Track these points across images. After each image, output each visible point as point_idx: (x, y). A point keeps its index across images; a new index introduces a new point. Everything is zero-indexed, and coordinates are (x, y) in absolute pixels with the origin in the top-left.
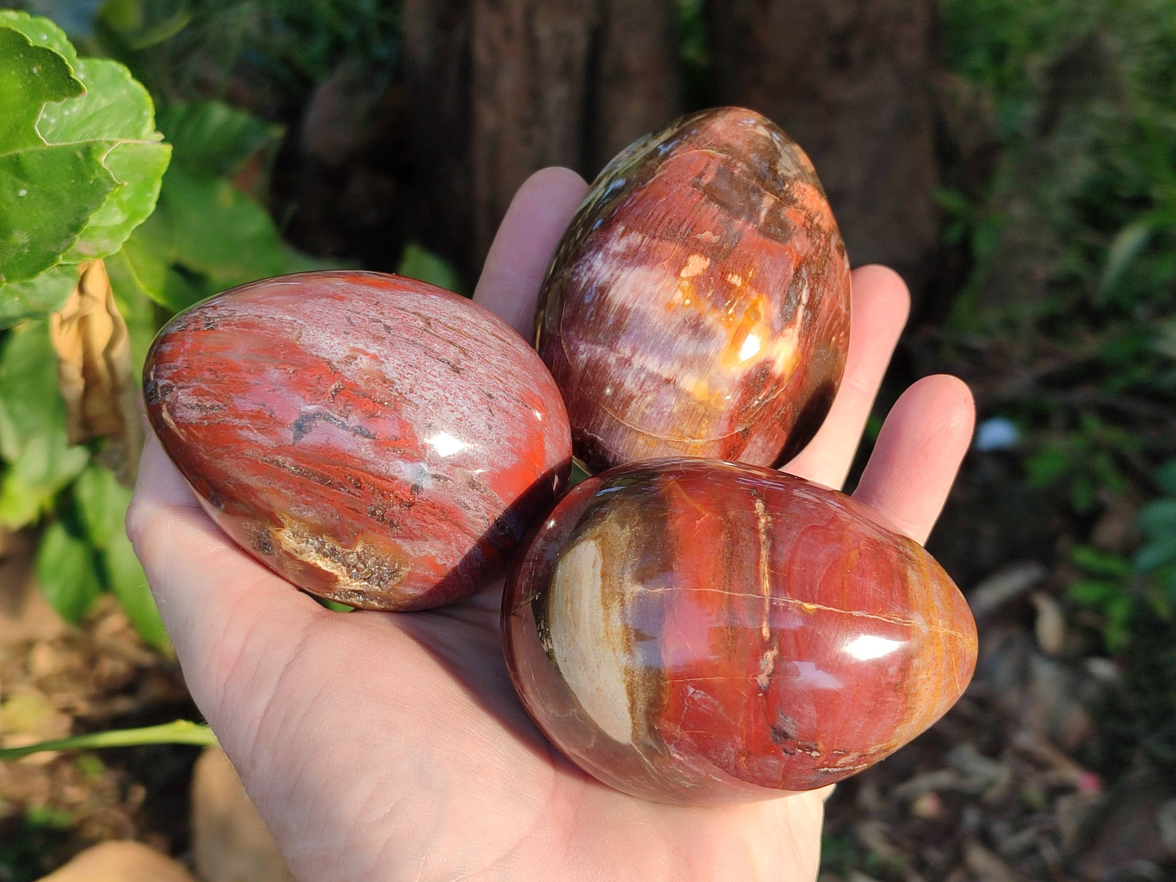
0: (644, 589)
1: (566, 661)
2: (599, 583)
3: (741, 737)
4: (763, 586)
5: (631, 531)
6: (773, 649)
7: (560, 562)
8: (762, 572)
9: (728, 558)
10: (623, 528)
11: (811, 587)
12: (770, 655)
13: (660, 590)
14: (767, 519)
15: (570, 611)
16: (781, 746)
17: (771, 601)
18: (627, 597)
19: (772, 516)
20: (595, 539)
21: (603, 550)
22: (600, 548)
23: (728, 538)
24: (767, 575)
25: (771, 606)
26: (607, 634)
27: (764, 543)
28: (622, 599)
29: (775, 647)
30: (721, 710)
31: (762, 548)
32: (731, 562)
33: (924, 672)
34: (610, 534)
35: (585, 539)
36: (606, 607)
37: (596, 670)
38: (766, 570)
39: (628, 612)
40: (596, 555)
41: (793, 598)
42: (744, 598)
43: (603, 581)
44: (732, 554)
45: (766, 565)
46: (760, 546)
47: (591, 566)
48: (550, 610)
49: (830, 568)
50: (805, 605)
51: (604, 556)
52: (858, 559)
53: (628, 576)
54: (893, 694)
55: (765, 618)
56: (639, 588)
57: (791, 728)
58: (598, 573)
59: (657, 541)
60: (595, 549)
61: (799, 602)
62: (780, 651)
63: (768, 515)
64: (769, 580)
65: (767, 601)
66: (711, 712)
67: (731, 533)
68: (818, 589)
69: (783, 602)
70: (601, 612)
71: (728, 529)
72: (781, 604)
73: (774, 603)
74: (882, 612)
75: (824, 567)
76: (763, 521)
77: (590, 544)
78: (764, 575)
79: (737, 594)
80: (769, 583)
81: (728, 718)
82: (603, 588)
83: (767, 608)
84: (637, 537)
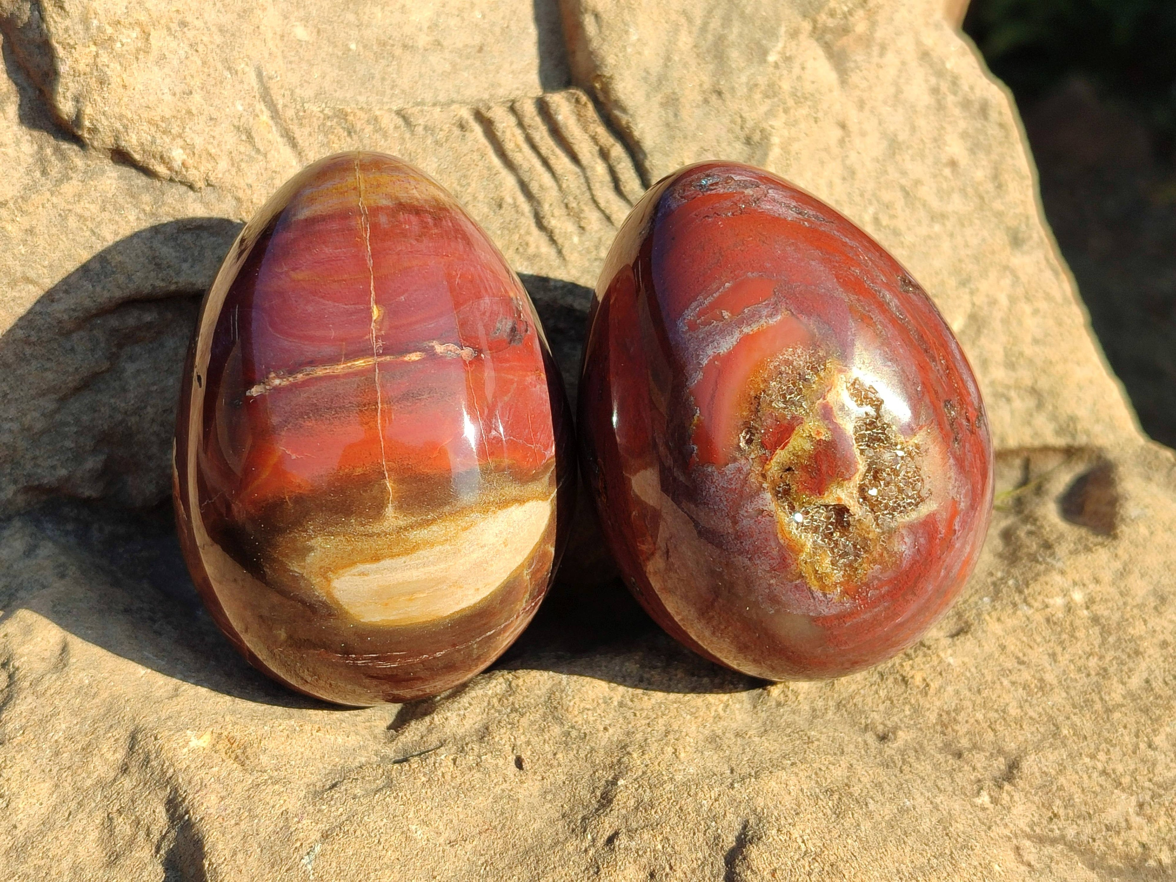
0: (390, 505)
1: (478, 589)
2: (386, 563)
3: (525, 376)
4: (363, 367)
5: (316, 537)
6: (433, 347)
7: (362, 620)
8: (346, 371)
9: (336, 412)
10: (311, 549)
11: (351, 314)
12: (439, 349)
13: (389, 485)
14: (274, 378)
15: (423, 593)
16: (523, 334)
17: (379, 355)
18: (401, 523)
19: (269, 373)
20: (329, 581)
21: (344, 567)
22: (341, 571)
23: (309, 418)
24: (349, 364)
25: (384, 354)
26: (447, 540)
27: (308, 375)
28: (405, 529)
29: (431, 344)
30: (506, 399)
31: (315, 375)
32: (340, 408)
33: (411, 192)
34: (322, 563)
35: (329, 594)
36: (416, 547)
37: (486, 548)
38: (342, 366)
39: (419, 519)
40: (352, 575)
41: (370, 332)
42: (382, 386)
43: (384, 558)
44: (330, 408)
45: (336, 367)
46: (313, 378)
47: (366, 578)
48: (421, 620)
49: (323, 297)
50: (374, 318)
51: (354, 563)
52: (303, 271)
53: (376, 528)
54: (444, 222)
55: (401, 359)
56: (390, 511)
57: (506, 324)
58: (374, 566)
59: (326, 501)
60: (343, 579)
61: (373, 324)
62: (434, 339)
63: (267, 378)
64: (354, 361)
65: (379, 360)
66: (510, 410)
67: (301, 415)
68: (352, 306)
69: (377, 341)
70: (422, 553)
71: (297, 419)
72: (380, 343)
73: (381, 352)
74: (361, 237)
75: (324, 304)
76: (277, 382)
77: (337, 586)
78: (350, 367)
79: (379, 394)
80: (357, 360)
81: (512, 391)
82: (392, 556)
83: (388, 358)
84: (322, 529)
